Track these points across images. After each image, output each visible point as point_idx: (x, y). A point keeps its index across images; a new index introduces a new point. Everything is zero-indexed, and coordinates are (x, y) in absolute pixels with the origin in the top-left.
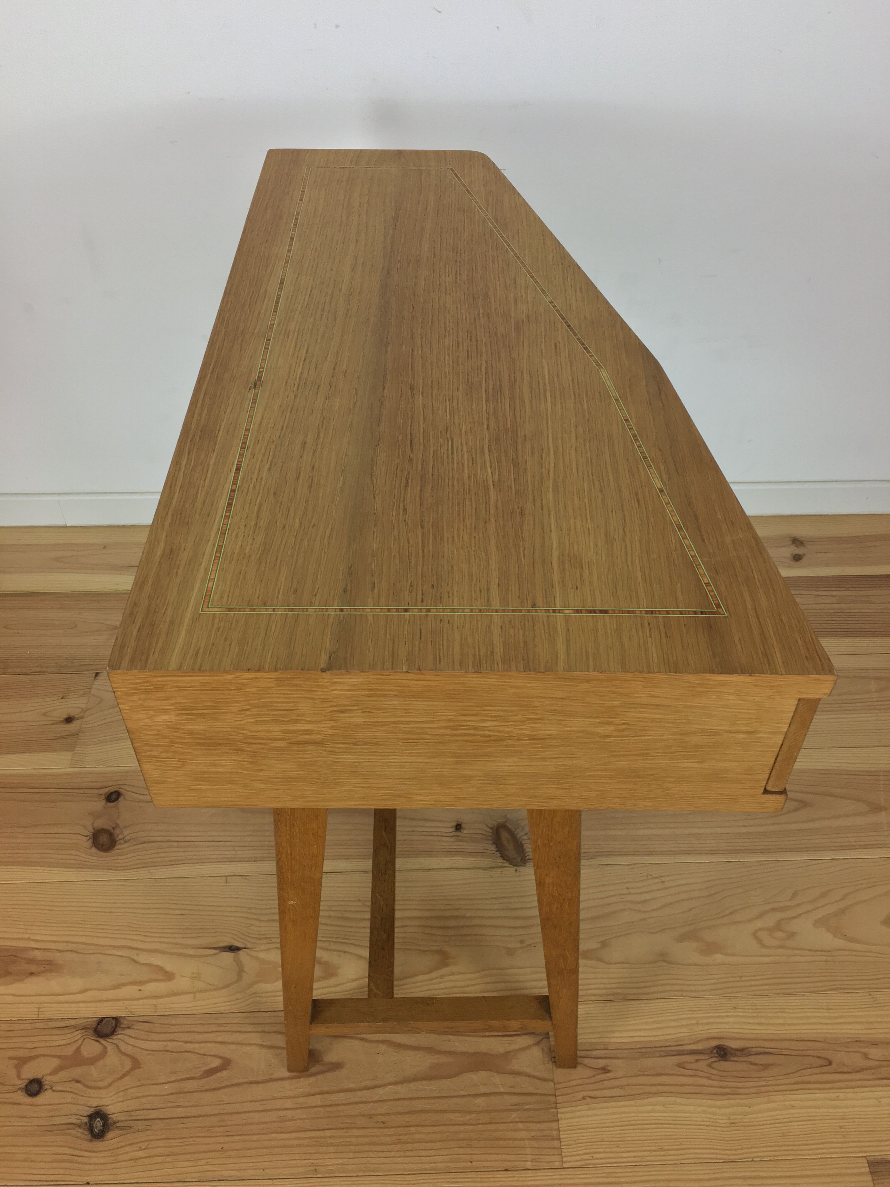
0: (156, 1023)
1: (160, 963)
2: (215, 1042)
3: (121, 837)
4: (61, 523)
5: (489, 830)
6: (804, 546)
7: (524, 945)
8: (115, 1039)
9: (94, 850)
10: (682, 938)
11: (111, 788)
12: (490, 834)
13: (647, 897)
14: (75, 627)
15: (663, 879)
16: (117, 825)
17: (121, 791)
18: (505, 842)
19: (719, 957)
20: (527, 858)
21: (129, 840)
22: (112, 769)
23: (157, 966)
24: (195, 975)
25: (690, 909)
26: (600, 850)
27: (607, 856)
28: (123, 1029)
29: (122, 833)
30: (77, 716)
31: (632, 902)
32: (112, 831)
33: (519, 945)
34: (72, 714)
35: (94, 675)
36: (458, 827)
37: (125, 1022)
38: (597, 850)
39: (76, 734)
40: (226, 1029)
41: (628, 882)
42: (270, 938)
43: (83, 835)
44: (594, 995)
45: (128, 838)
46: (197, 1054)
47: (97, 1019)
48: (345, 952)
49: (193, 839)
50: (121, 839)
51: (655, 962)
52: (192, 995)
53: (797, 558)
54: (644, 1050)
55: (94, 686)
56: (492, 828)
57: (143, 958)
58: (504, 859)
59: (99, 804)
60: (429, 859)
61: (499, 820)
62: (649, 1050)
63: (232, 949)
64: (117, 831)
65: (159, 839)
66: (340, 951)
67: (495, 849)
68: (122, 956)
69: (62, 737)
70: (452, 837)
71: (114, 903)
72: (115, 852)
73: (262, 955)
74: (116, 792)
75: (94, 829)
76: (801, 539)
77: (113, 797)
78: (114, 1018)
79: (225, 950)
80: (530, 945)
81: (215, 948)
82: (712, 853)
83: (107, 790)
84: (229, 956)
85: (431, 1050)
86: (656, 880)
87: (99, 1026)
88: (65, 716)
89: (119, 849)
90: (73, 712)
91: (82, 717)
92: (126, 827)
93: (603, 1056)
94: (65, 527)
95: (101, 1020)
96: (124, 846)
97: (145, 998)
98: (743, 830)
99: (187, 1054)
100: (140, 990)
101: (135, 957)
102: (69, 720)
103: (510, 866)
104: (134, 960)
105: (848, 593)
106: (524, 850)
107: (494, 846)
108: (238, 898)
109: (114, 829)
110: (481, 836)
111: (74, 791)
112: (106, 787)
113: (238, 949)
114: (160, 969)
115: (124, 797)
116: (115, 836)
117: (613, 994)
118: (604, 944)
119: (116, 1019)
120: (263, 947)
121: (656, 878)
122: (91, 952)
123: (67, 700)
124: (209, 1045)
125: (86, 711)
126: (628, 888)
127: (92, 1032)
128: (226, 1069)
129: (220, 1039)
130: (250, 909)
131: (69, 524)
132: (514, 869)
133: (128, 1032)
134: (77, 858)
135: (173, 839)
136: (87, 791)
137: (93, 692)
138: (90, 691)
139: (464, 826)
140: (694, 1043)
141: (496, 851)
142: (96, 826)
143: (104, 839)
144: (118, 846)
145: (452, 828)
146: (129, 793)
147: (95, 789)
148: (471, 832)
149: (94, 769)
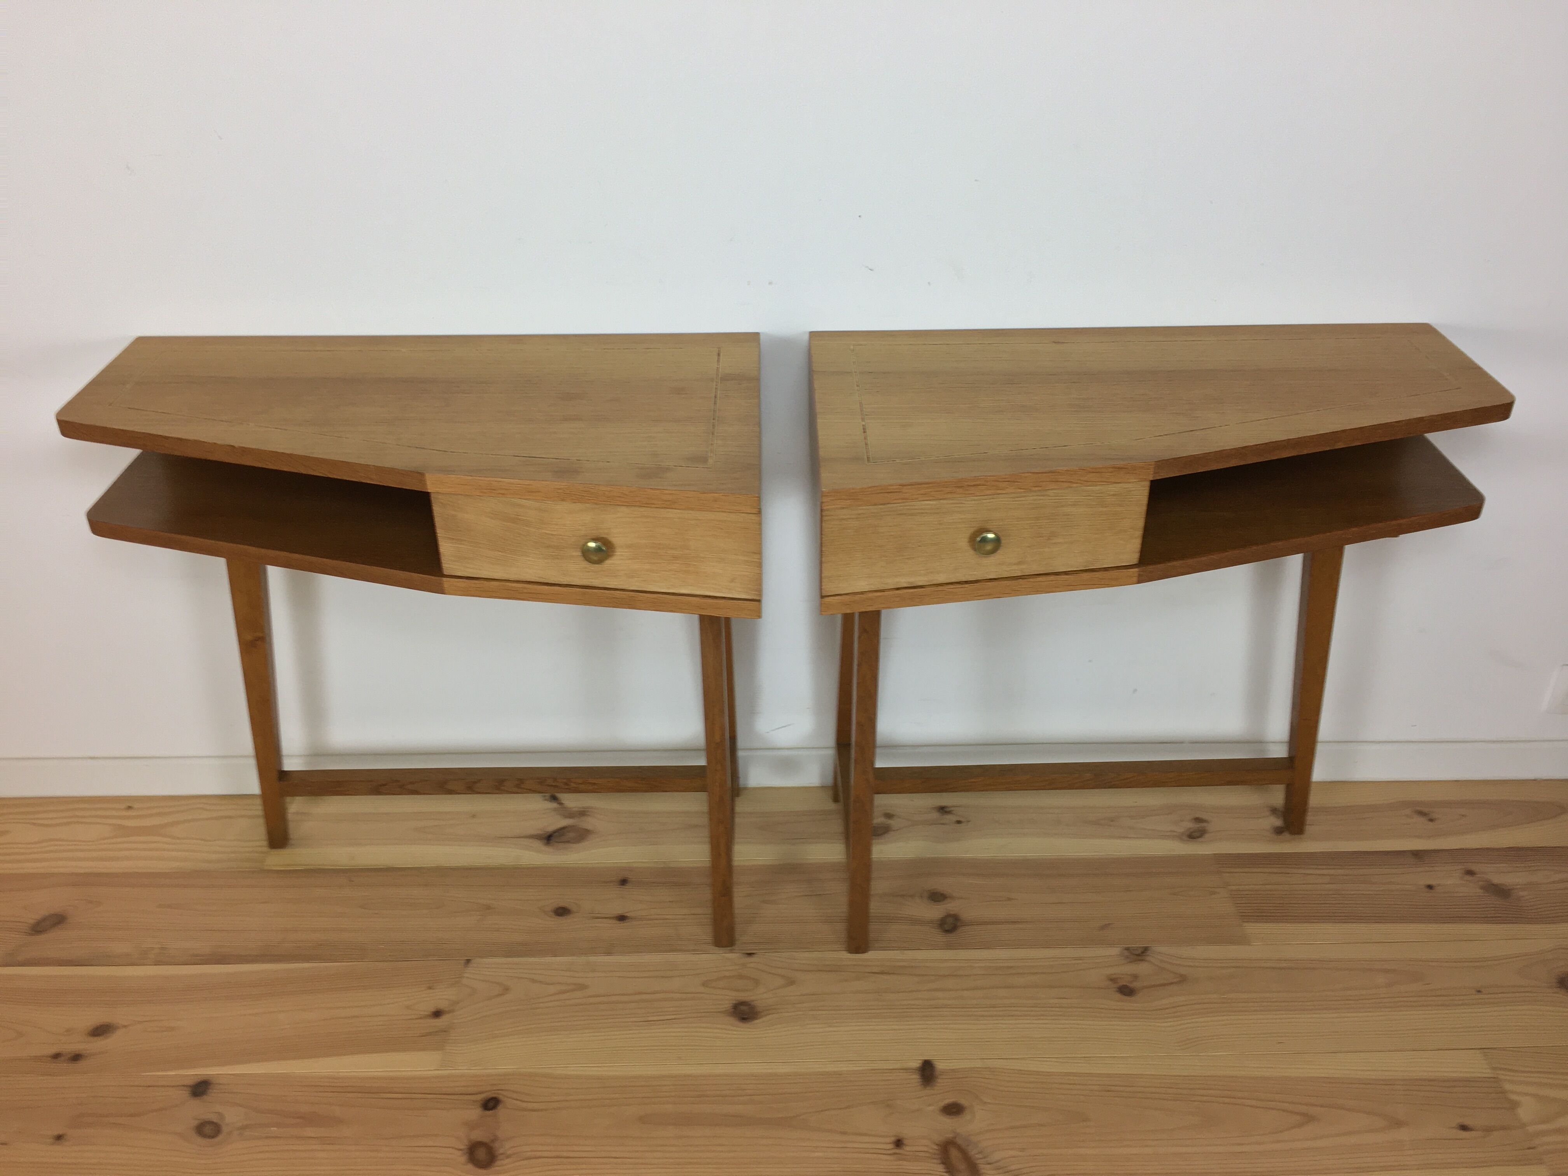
3: (501, 1151)
5: (936, 1147)
9: (470, 1167)
11: (488, 1094)
12: (937, 1152)
14: (442, 906)
16: (496, 1138)
17: (501, 1097)
18: (955, 1161)
21: (511, 1156)
22: (489, 1071)
29: (502, 1146)
30: (447, 1010)
32: (491, 1144)
34: (441, 1007)
35: (465, 962)
36: (899, 1143)
39: (445, 1031)
43: (457, 1149)
45: (509, 1152)
49: (586, 1154)
50: (502, 1154)
53: (1279, 831)
55: (466, 975)
56: (937, 1145)
59: (475, 1113)
61: (946, 1136)
64: (496, 1145)
65: (546, 1154)
67: (944, 1170)
69: (430, 1034)
70: (891, 1155)
72: (495, 1168)
74: (493, 1098)
75: (470, 1142)
76: (1282, 810)
77: (491, 1104)
83: (482, 1096)
88: (432, 1009)
89: (499, 1166)
90: (443, 1005)
91: (452, 1011)
92: (506, 1140)
96: (505, 1162)
102: (437, 1014)
105: (1340, 872)
107: (942, 1166)
109: (493, 1142)
110: (927, 1155)
111: (445, 1096)
112: (483, 1093)
115: (504, 1104)
116: (495, 1150)
123: (435, 991)
125: (457, 1003)
134: (450, 1175)
135: (561, 1154)
136: (459, 1097)
137: (464, 981)
138: (461, 981)
139: (905, 1142)
141: (946, 1172)
142: (471, 1138)
143: (481, 1154)
144: (498, 1163)
145: (890, 1145)
146: (510, 1100)
147: (470, 1094)
148: (914, 1149)
149: (469, 1071)
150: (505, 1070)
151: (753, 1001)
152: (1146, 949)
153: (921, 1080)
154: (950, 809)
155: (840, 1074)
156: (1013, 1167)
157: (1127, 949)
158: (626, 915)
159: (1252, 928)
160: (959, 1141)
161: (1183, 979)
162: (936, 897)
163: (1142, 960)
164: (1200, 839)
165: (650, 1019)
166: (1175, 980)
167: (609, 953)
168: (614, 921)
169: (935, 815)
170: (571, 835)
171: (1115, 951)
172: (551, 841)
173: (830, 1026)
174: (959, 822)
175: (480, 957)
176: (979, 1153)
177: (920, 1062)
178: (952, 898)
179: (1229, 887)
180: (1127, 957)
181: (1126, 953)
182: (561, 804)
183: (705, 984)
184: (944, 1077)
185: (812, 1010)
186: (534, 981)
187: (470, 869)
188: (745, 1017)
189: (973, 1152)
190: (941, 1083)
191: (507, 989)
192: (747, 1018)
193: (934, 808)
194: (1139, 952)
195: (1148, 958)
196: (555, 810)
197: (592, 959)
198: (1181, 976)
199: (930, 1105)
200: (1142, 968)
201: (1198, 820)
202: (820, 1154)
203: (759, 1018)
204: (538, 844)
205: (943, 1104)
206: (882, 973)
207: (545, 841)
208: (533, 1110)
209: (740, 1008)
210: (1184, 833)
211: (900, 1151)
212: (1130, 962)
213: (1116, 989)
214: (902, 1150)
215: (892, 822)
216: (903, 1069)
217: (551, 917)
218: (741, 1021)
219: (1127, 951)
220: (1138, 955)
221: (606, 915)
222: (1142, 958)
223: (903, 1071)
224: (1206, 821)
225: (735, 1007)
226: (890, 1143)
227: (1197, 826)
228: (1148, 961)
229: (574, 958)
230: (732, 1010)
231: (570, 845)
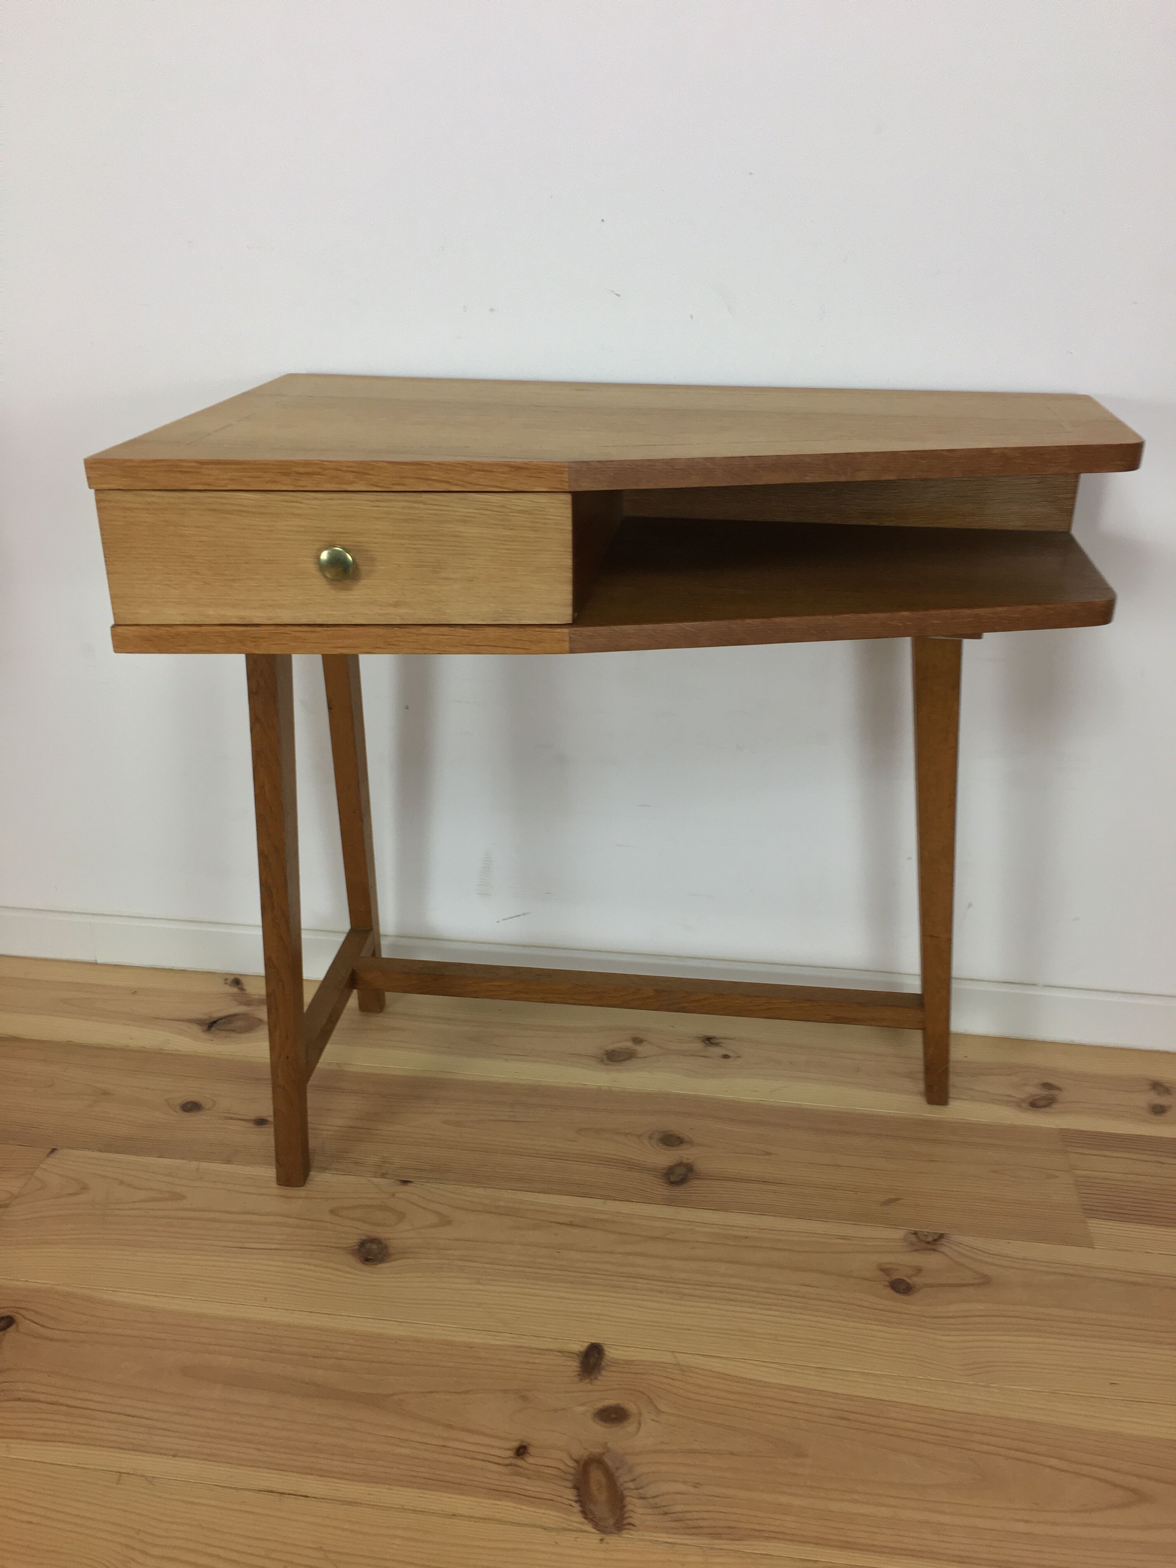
4: (89, 958)
5: (572, 1464)
6: (1170, 1094)
12: (572, 1471)
14: (52, 1086)
17: (18, 1318)
18: (594, 1487)
20: (626, 1522)
22: (18, 1283)
26: (757, 1527)
27: (768, 1539)
35: (49, 1151)
36: (521, 1451)
38: (751, 1526)
49: (91, 1405)
53: (1158, 1110)
55: (42, 1166)
56: (577, 1461)
58: (585, 1518)
60: (459, 1497)
61: (592, 1450)
65: (42, 1397)
67: (575, 1498)
70: (506, 1465)
74: (8, 1317)
76: (1167, 1085)
94: (95, 964)
98: (1021, 1527)
103: (594, 1530)
106: (625, 1506)
107: (575, 1492)
108: (126, 1511)
110: (554, 1472)
115: (17, 1327)
125: (17, 1197)
130: (139, 1532)
131: (100, 961)
132: (600, 1536)
135: (62, 1400)
137: (38, 1173)
138: (34, 1172)
139: (531, 1450)
141: (576, 1502)
145: (510, 1451)
146: (27, 1321)
148: (540, 1461)
150: (39, 1285)
151: (386, 1239)
152: (941, 1236)
153: (578, 1369)
154: (717, 1041)
155: (470, 1346)
156: (678, 1508)
157: (915, 1233)
158: (268, 1118)
159: (1098, 1227)
160: (607, 1459)
161: (986, 1281)
162: (670, 1140)
163: (934, 1250)
164: (1047, 1109)
165: (247, 1245)
166: (976, 1281)
167: (228, 1161)
168: (251, 1125)
169: (698, 1046)
170: (240, 1023)
171: (899, 1234)
172: (212, 1028)
173: (479, 1283)
174: (726, 1057)
175: (69, 1148)
176: (634, 1480)
177: (587, 1344)
178: (691, 1143)
179: (1076, 1171)
180: (911, 1244)
181: (913, 1238)
182: (242, 989)
183: (333, 1212)
184: (613, 1369)
185: (463, 1260)
186: (122, 1183)
187: (103, 1048)
188: (369, 1257)
189: (623, 1478)
190: (607, 1377)
191: (85, 1188)
192: (371, 1259)
193: (699, 1038)
194: (930, 1239)
195: (943, 1249)
196: (232, 995)
197: (205, 1165)
198: (985, 1276)
199: (583, 1404)
200: (930, 1261)
201: (1047, 1086)
202: (406, 1451)
203: (389, 1262)
204: (196, 1029)
205: (600, 1405)
206: (571, 1224)
207: (206, 1027)
208: (51, 1340)
209: (368, 1246)
210: (1023, 1100)
211: (520, 1462)
212: (915, 1251)
213: (887, 1283)
214: (523, 1461)
215: (638, 1048)
216: (559, 1352)
217: (176, 1112)
218: (363, 1263)
219: (914, 1236)
220: (928, 1243)
221: (243, 1117)
222: (934, 1247)
223: (559, 1354)
224: (1059, 1089)
225: (362, 1244)
226: (509, 1450)
227: (1044, 1092)
228: (942, 1253)
229: (183, 1161)
230: (358, 1247)
231: (233, 1034)
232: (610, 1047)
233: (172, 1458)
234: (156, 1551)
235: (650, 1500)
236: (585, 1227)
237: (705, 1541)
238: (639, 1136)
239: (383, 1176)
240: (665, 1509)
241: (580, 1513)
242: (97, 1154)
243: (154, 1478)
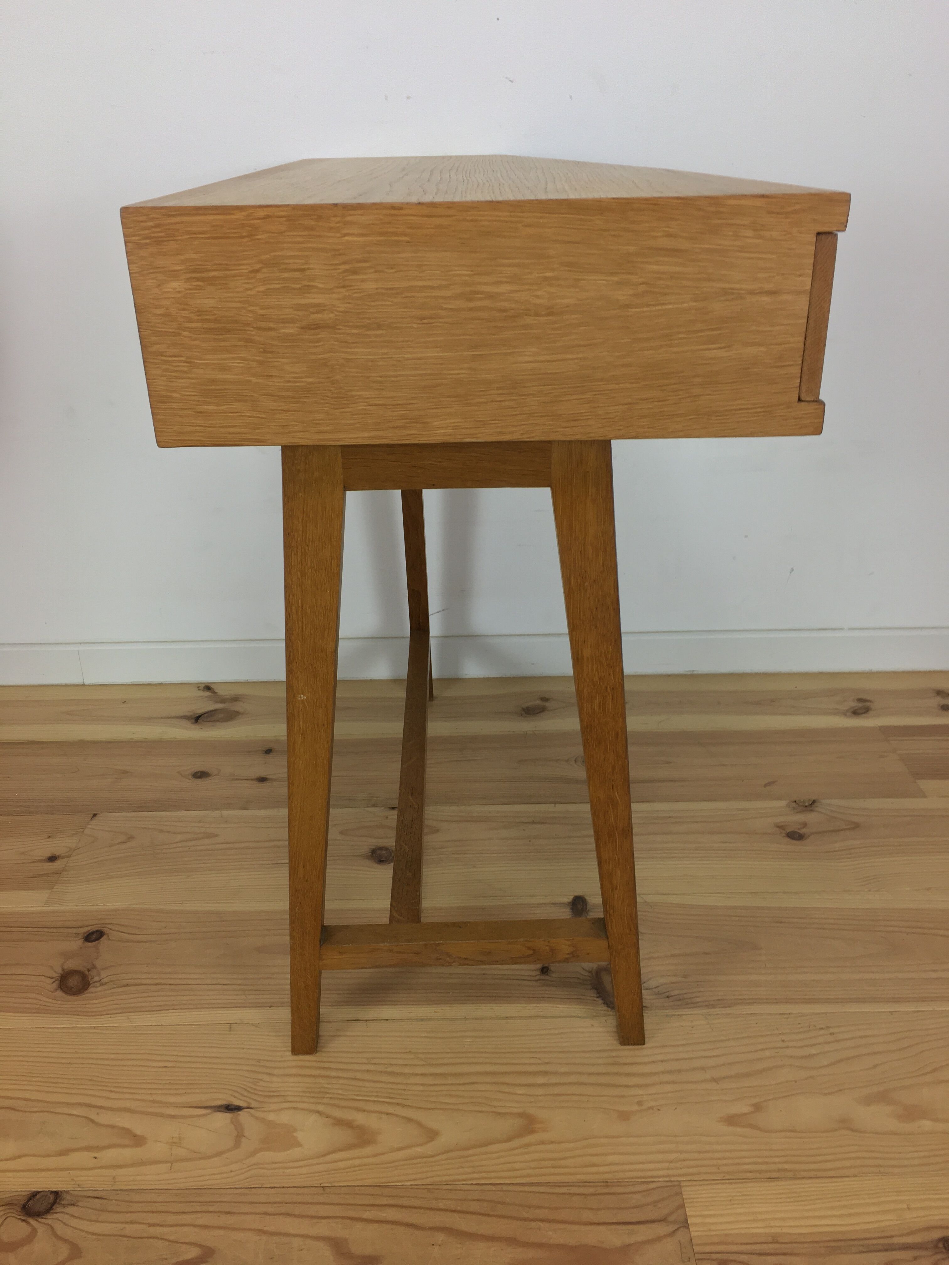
0: (112, 1200)
1: (127, 1125)
2: (195, 1226)
3: (97, 979)
4: (77, 681)
5: (587, 974)
7: (643, 1108)
8: (50, 1219)
9: (59, 993)
10: (869, 1101)
11: (92, 927)
12: (588, 979)
13: (813, 1051)
14: (77, 771)
15: (832, 1030)
16: (94, 967)
17: (105, 930)
18: (607, 986)
19: (927, 1124)
21: (106, 983)
22: (97, 907)
23: (123, 1129)
24: (175, 1140)
25: (875, 1066)
26: (739, 997)
27: (749, 1004)
28: (64, 1206)
29: (99, 975)
30: (63, 855)
31: (791, 1057)
32: (87, 973)
33: (636, 1108)
34: (57, 854)
35: (92, 815)
36: (545, 970)
37: (68, 1197)
38: (735, 997)
39: (58, 873)
40: (211, 1209)
41: (783, 1034)
42: (284, 1096)
43: (49, 977)
44: (751, 1172)
45: (106, 980)
46: (166, 1240)
47: (29, 1193)
48: (388, 1114)
49: (190, 982)
50: (97, 982)
51: (836, 1130)
52: (170, 1164)
54: (833, 1244)
55: (89, 826)
56: (590, 972)
57: (105, 1118)
58: (609, 1007)
59: (76, 944)
60: (506, 1005)
61: (599, 964)
62: (842, 1244)
63: (230, 1108)
64: (93, 973)
65: (147, 981)
66: (381, 1113)
68: (78, 1116)
69: (41, 876)
70: (537, 981)
71: (76, 1053)
72: (86, 995)
73: (271, 1117)
74: (98, 931)
75: (63, 970)
77: (94, 936)
78: (52, 1192)
79: (220, 1110)
80: (651, 1108)
81: (206, 1108)
82: (896, 1000)
83: (86, 929)
84: (224, 1118)
85: (512, 1241)
86: (822, 1032)
87: (30, 1203)
88: (49, 855)
89: (92, 993)
90: (59, 851)
91: (69, 856)
92: (104, 969)
93: (772, 1252)
94: (83, 685)
95: (35, 1194)
96: (99, 989)
97: (101, 1167)
99: (151, 1240)
100: (95, 1158)
101: (93, 1117)
102: (52, 859)
104: (92, 1121)
107: (594, 991)
108: (243, 1049)
109: (89, 970)
110: (576, 980)
111: (46, 930)
112: (87, 926)
113: (238, 1109)
114: (127, 1132)
115: (108, 936)
116: (90, 978)
117: (779, 1170)
118: (757, 1108)
119: (57, 1194)
120: (273, 1107)
121: (822, 1029)
122: (35, 1109)
123: (54, 840)
124: (186, 1229)
125: (75, 850)
126: (783, 1041)
127: (19, 1210)
128: (207, 1262)
129: (200, 1222)
130: (259, 1061)
131: (87, 683)
133: (70, 1210)
134: (35, 1001)
136: (62, 930)
137: (87, 831)
138: (83, 831)
139: (552, 969)
140: (908, 1234)
141: (597, 997)
142: (66, 967)
143: (73, 982)
144: (91, 989)
145: (535, 972)
146: (115, 932)
147: (71, 928)
148: (562, 975)
149: (75, 907)
150: (117, 907)
151: (391, 846)
152: (814, 802)
153: (571, 913)
155: (483, 908)
156: (676, 992)
157: (795, 801)
158: (268, 777)
159: (926, 785)
161: (856, 826)
163: (811, 810)
164: (866, 715)
165: (279, 862)
166: (849, 827)
167: (245, 808)
168: (254, 782)
170: (221, 716)
171: (783, 803)
172: (199, 721)
173: (475, 867)
175: (108, 812)
177: (573, 897)
179: (898, 752)
180: (794, 808)
181: (794, 805)
182: (215, 693)
183: (341, 833)
184: (597, 911)
185: (455, 854)
186: (161, 831)
188: (382, 859)
192: (385, 861)
194: (807, 804)
196: (208, 697)
197: (225, 813)
198: (854, 823)
200: (811, 818)
201: (860, 700)
202: (455, 981)
204: (186, 723)
206: (533, 822)
207: (193, 721)
208: (139, 942)
209: (378, 852)
210: (847, 711)
211: (547, 977)
212: (798, 812)
213: (785, 835)
214: (547, 976)
215: (547, 704)
216: (552, 904)
217: (189, 779)
218: (377, 863)
219: (794, 803)
220: (806, 806)
221: (246, 778)
222: (811, 809)
223: (552, 905)
224: (870, 701)
225: (373, 851)
226: (535, 970)
227: (860, 705)
228: (817, 811)
229: (208, 812)
230: (370, 854)
231: (218, 723)
232: (524, 706)
233: (268, 1008)
234: (276, 1072)
235: (654, 990)
236: (543, 823)
237: (704, 1011)
238: (567, 761)
239: (374, 806)
240: (667, 994)
241: (603, 1005)
242: (134, 814)
243: (259, 1023)
